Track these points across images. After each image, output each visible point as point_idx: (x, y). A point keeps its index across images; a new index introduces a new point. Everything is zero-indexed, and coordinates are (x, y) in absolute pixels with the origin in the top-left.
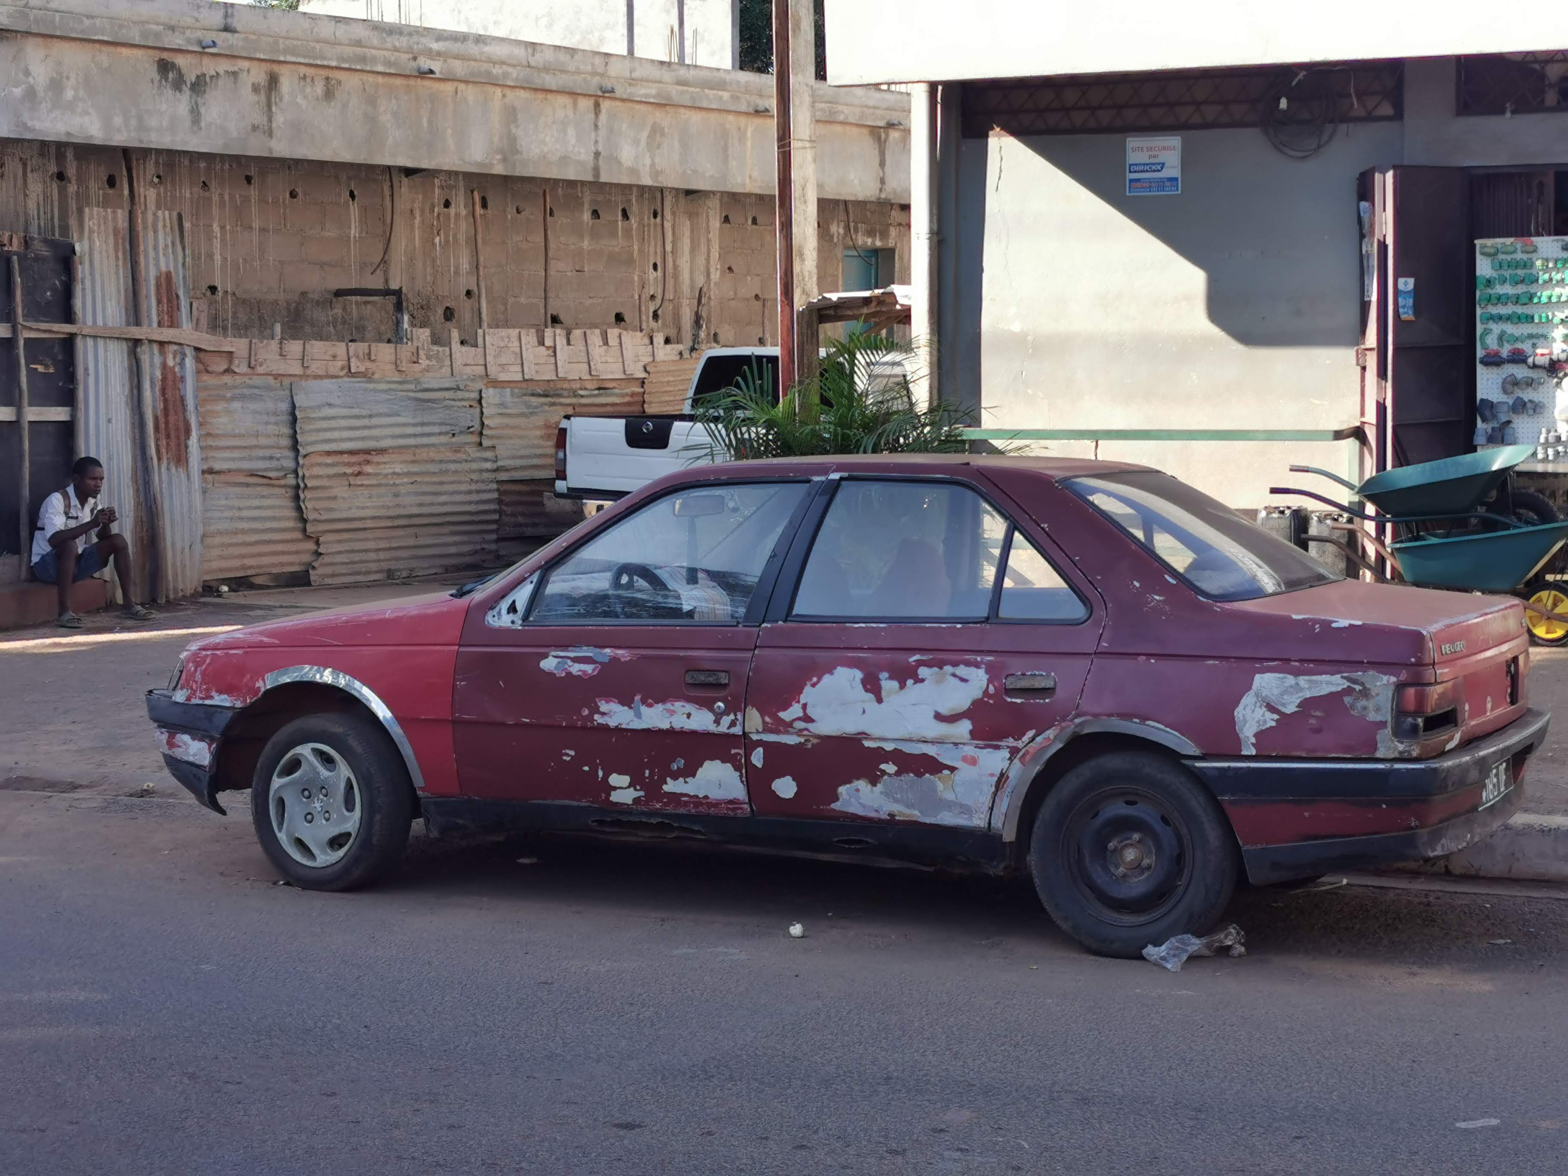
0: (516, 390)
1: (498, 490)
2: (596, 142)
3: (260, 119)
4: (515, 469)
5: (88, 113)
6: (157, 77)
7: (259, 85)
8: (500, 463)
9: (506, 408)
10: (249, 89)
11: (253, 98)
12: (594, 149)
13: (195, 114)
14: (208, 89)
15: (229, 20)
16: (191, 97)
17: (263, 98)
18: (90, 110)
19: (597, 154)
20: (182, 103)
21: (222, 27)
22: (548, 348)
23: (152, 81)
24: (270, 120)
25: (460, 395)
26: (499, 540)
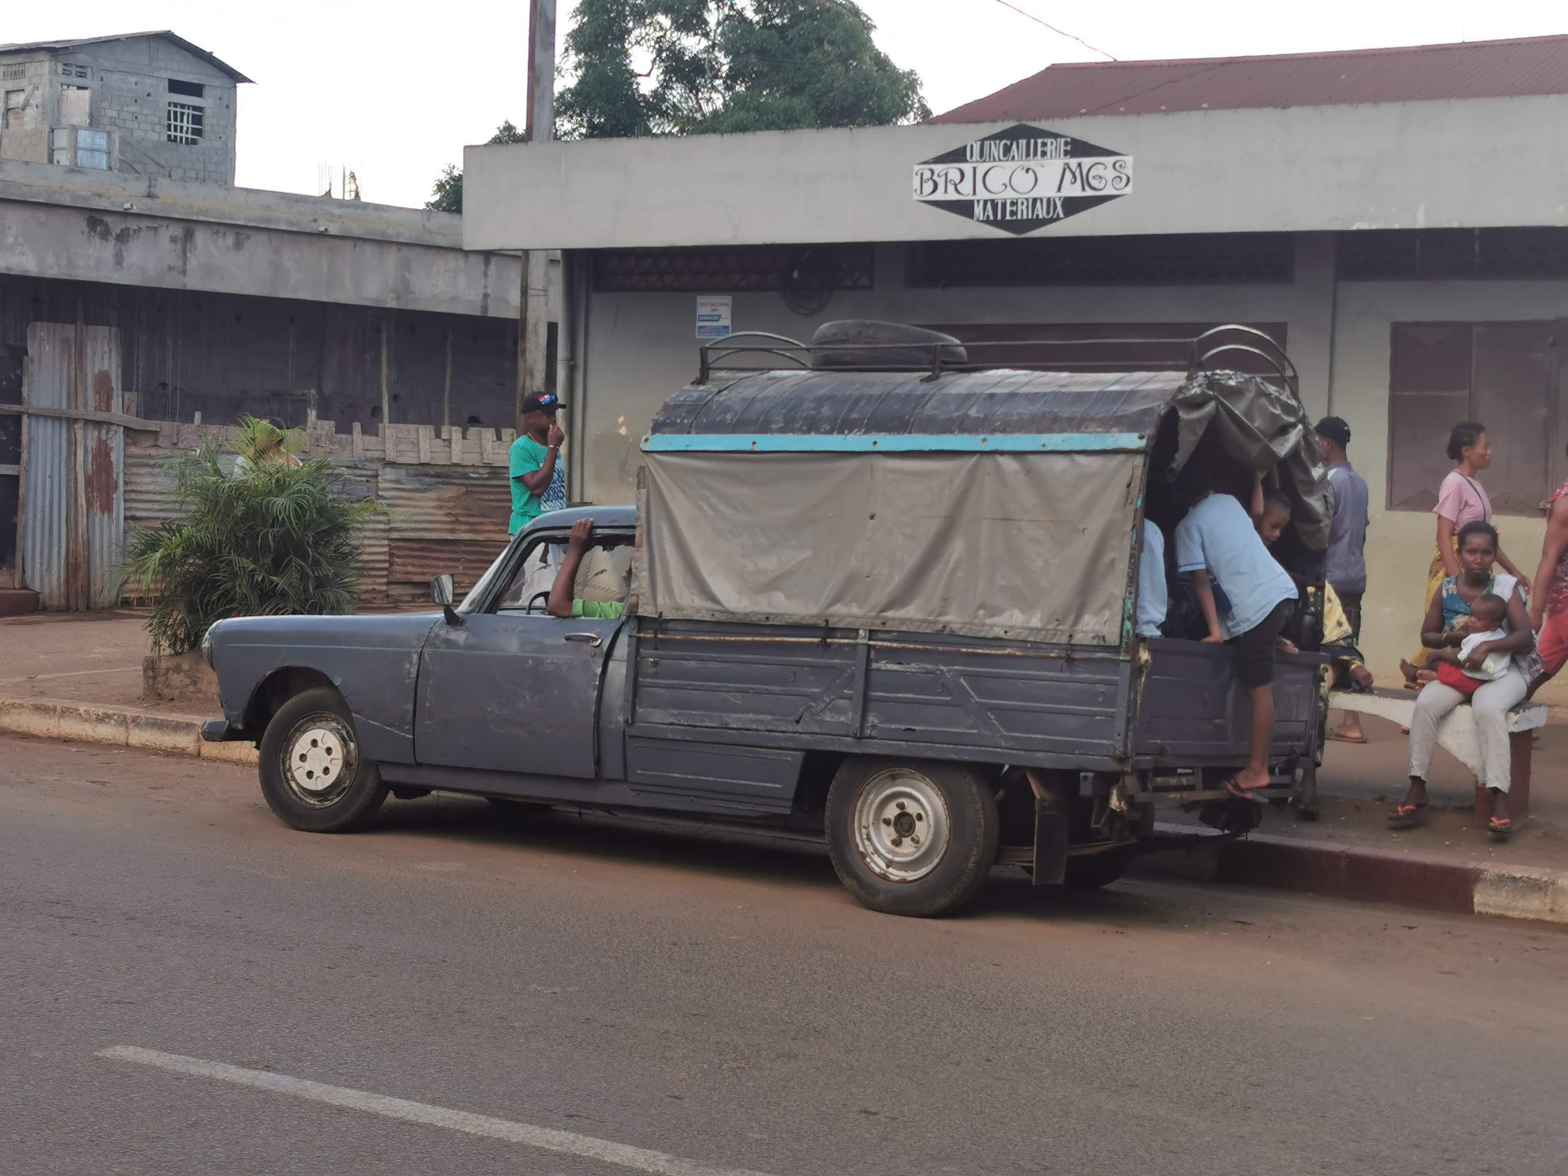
0: (411, 471)
1: (389, 546)
2: (486, 287)
3: (177, 262)
4: (406, 530)
5: (25, 254)
6: (86, 230)
7: (176, 237)
8: (392, 525)
9: (402, 484)
10: (168, 240)
11: (171, 246)
12: (483, 291)
13: (119, 259)
14: (131, 239)
15: (152, 190)
16: (115, 245)
17: (179, 246)
18: (28, 252)
19: (486, 296)
20: (108, 250)
21: (146, 194)
22: (444, 440)
23: (83, 233)
24: (185, 263)
25: (358, 472)
26: (389, 583)
